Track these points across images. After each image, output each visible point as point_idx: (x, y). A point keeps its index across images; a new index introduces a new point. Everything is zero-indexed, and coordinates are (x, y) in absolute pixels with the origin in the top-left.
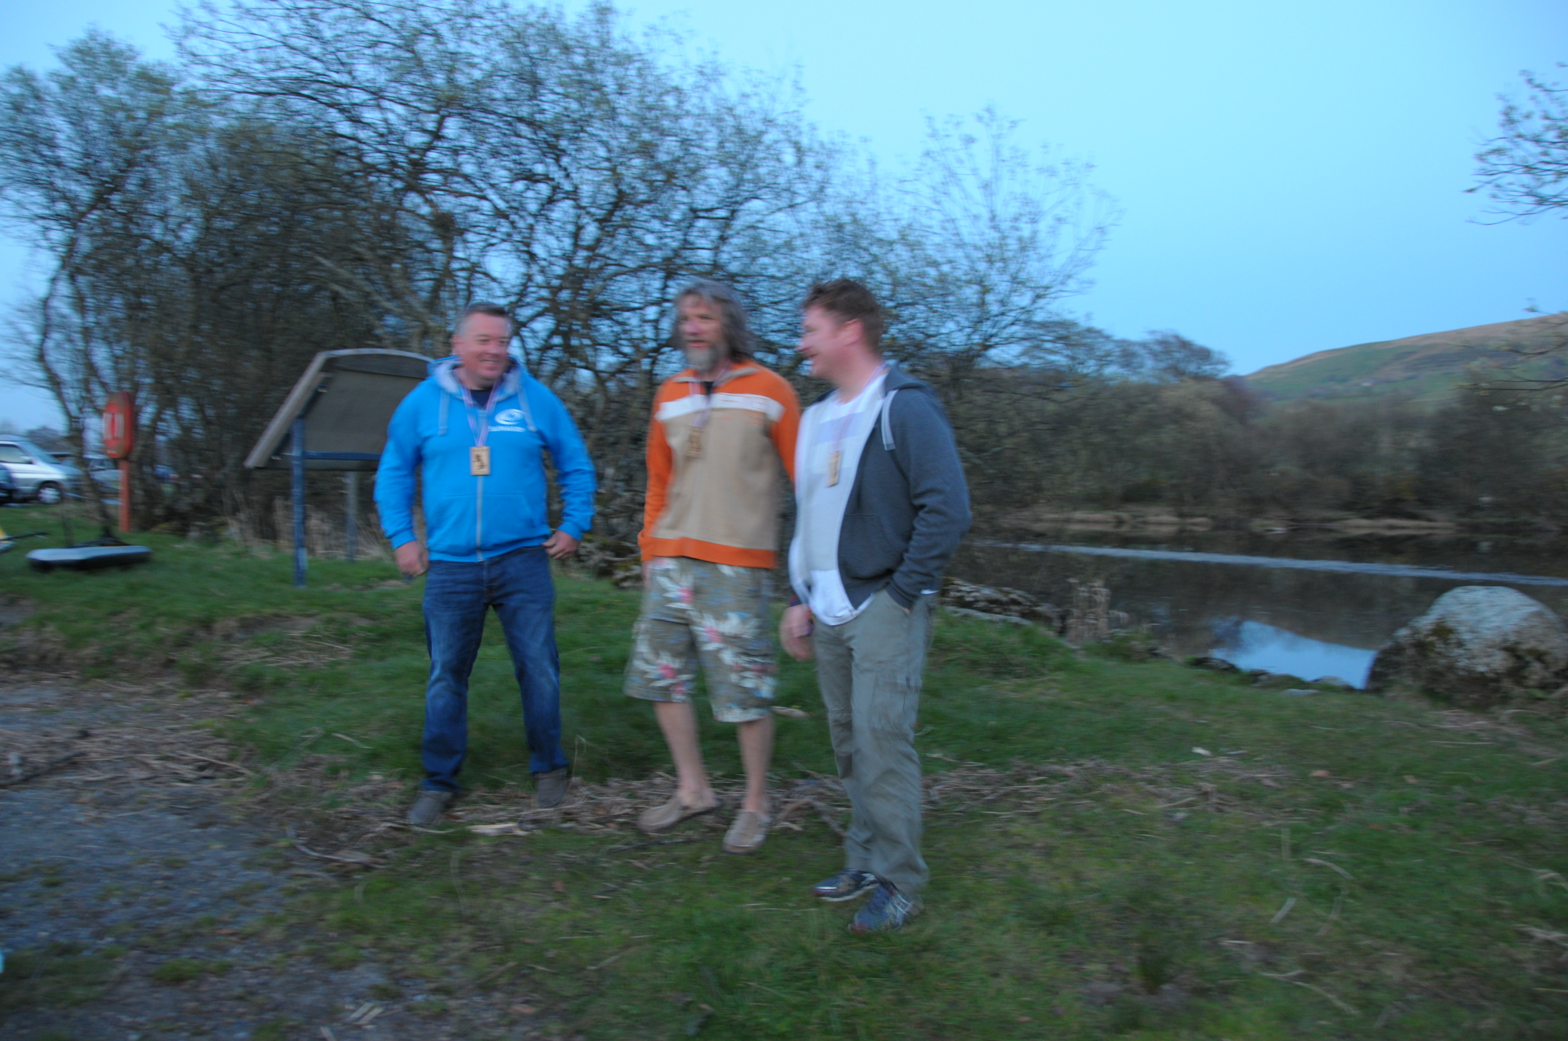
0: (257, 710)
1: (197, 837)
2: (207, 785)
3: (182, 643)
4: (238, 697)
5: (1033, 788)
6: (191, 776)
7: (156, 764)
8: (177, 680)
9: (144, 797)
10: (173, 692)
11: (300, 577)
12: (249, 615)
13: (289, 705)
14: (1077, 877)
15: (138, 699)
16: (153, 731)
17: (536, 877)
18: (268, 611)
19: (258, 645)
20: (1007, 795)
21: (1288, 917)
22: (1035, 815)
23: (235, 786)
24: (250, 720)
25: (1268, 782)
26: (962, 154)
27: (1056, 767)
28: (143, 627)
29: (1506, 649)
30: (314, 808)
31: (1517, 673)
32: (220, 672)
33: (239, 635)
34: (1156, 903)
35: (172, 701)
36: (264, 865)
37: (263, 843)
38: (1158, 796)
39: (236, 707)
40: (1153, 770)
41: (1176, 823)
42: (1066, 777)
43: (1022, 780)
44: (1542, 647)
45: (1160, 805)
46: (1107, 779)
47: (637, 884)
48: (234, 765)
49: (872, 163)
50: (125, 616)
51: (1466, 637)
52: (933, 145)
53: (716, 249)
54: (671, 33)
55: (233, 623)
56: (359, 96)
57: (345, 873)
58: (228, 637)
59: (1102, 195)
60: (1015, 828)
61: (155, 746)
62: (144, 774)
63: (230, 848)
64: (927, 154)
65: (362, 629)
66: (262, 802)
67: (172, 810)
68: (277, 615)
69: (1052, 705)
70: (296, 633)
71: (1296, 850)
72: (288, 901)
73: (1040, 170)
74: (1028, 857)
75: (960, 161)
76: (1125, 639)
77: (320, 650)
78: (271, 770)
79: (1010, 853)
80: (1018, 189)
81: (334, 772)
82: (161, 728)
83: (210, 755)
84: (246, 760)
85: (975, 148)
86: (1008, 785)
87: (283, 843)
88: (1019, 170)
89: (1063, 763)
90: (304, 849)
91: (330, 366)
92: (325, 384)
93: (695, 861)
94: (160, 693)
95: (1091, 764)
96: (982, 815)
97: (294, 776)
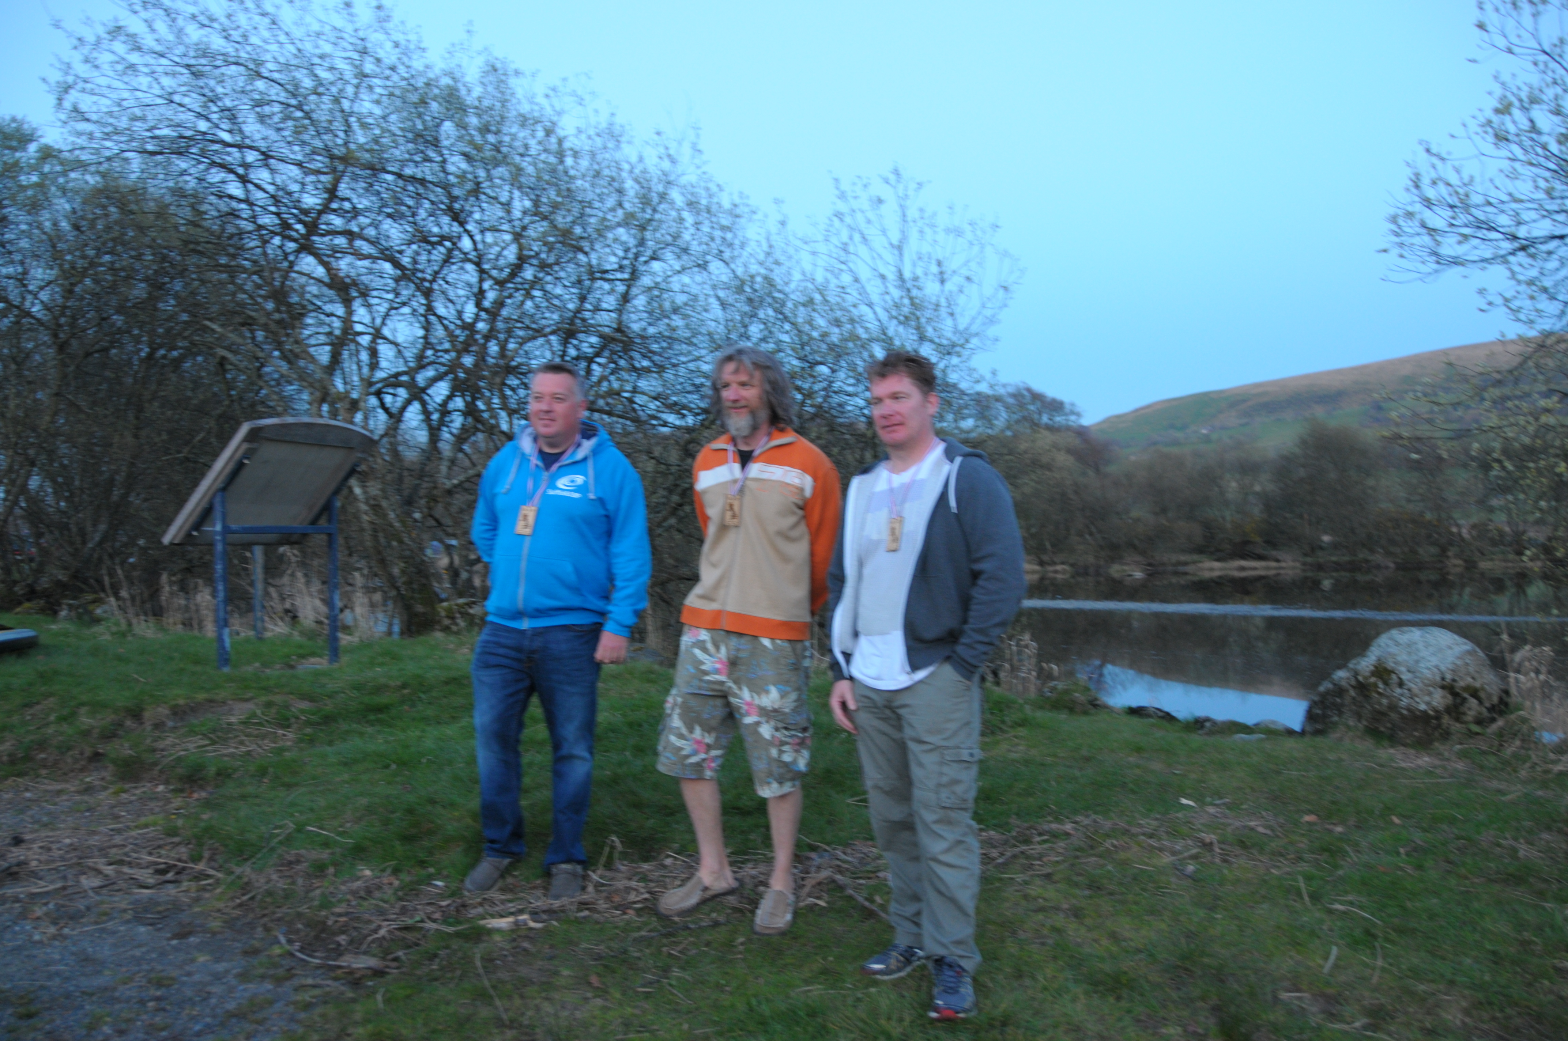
0: (207, 804)
1: (176, 949)
2: (172, 890)
3: (109, 735)
4: (181, 791)
5: (1038, 848)
6: (151, 881)
7: (109, 870)
8: (106, 774)
9: (105, 907)
10: (105, 788)
11: (224, 659)
12: (181, 702)
13: (243, 797)
14: (1114, 937)
15: (64, 797)
16: (94, 833)
17: (566, 972)
18: (201, 696)
19: (192, 732)
20: (1015, 856)
21: (1336, 966)
22: (1048, 876)
23: (204, 889)
24: (205, 817)
25: (1261, 830)
26: (871, 215)
27: (1054, 826)
28: (63, 719)
29: (1443, 687)
30: (303, 909)
31: (1455, 710)
32: (155, 764)
33: (170, 724)
34: (1206, 960)
35: (104, 798)
36: (263, 977)
37: (255, 952)
38: (1161, 850)
39: (177, 802)
40: (1149, 823)
41: (1189, 877)
42: (1067, 834)
43: (1027, 841)
44: (1477, 684)
45: (1166, 859)
46: (1108, 836)
47: (676, 972)
48: (201, 866)
49: (783, 223)
50: (38, 707)
51: (1405, 677)
52: (842, 207)
53: (620, 311)
54: (574, 94)
55: (164, 711)
56: (251, 157)
57: (355, 981)
58: (159, 726)
59: (1006, 254)
60: (1035, 890)
61: (103, 851)
62: (97, 882)
63: (218, 960)
64: (839, 215)
65: (302, 711)
66: (240, 905)
67: (138, 919)
68: (211, 701)
69: (1027, 762)
70: (233, 719)
71: (1315, 897)
72: (302, 1015)
73: (948, 231)
74: (1059, 920)
75: (869, 222)
76: (1066, 692)
77: (264, 737)
78: (246, 870)
79: (1040, 917)
80: (926, 248)
81: (320, 869)
82: (102, 829)
83: (166, 857)
84: (211, 859)
85: (883, 207)
86: (1015, 846)
87: (277, 950)
88: (927, 230)
89: (1061, 822)
90: (299, 954)
91: (254, 436)
92: (248, 454)
93: (729, 945)
94: (88, 790)
95: (1086, 822)
96: (1001, 879)
97: (274, 877)
